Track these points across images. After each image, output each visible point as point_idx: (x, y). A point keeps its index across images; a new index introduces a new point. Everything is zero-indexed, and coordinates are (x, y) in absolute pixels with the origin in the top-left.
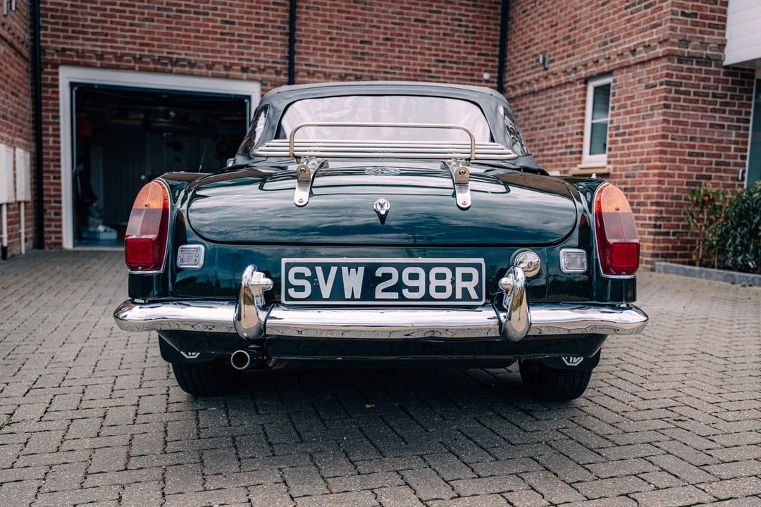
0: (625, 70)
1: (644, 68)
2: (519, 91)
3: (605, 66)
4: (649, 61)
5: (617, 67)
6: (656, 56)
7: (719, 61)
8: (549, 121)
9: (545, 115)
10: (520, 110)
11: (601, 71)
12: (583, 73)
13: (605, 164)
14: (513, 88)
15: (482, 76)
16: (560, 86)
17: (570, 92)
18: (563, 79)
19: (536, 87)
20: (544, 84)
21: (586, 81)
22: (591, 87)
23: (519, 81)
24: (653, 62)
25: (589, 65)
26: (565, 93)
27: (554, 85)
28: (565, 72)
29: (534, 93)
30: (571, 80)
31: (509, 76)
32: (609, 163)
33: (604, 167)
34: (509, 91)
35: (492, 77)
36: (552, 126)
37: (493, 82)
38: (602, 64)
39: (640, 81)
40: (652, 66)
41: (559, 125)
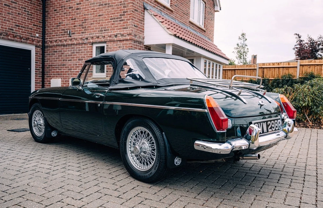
0: (112, 42)
1: (121, 42)
2: (55, 44)
3: (103, 40)
4: (123, 40)
5: (109, 40)
6: (127, 39)
7: (143, 43)
8: (74, 58)
9: (71, 55)
10: (56, 52)
11: (100, 41)
12: (91, 41)
13: (105, 77)
14: (51, 42)
15: (35, 35)
16: (79, 44)
17: (85, 47)
18: (81, 42)
19: (65, 43)
20: (70, 42)
21: (92, 44)
22: (95, 46)
23: (55, 39)
24: (125, 41)
25: (94, 38)
26: (82, 47)
27: (75, 43)
28: (81, 39)
29: (64, 45)
30: (85, 43)
31: (47, 36)
32: (107, 76)
33: (105, 78)
34: (49, 43)
35: (39, 36)
36: (76, 60)
37: (40, 38)
38: (101, 38)
39: (119, 47)
40: (125, 42)
41: (79, 60)
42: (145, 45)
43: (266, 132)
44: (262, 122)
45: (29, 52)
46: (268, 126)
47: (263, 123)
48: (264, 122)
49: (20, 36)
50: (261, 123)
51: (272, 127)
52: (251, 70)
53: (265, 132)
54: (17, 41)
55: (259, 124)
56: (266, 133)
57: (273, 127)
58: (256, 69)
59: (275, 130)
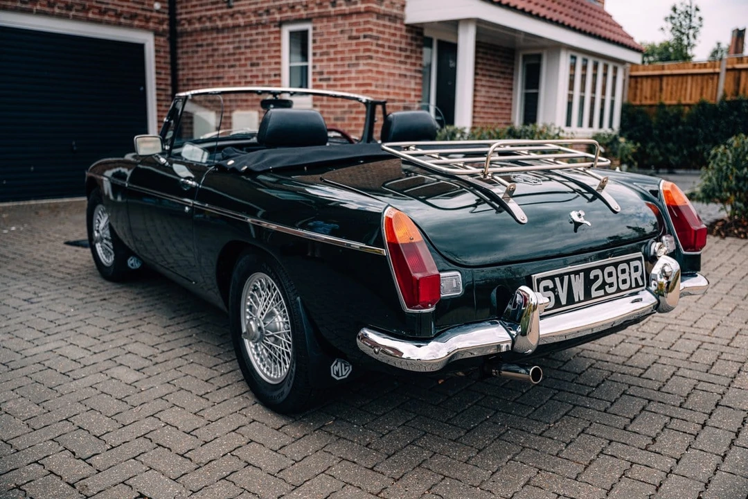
0: (325, 20)
1: (346, 19)
2: (197, 26)
3: (303, 13)
4: (351, 14)
5: (316, 15)
6: (358, 10)
7: (402, 19)
8: (239, 60)
9: (234, 54)
10: (201, 46)
11: (298, 17)
12: (278, 16)
13: (310, 106)
14: (190, 22)
15: (152, 5)
16: (249, 25)
17: (263, 34)
18: (253, 19)
19: (220, 24)
20: (230, 22)
21: (281, 24)
22: (286, 31)
23: (197, 15)
24: (354, 16)
25: (284, 9)
26: (257, 34)
27: (242, 24)
28: (255, 12)
29: (218, 30)
30: (263, 22)
31: (182, 8)
32: (315, 106)
33: (310, 110)
34: (183, 25)
35: (162, 7)
36: (245, 65)
37: (164, 13)
38: (299, 10)
39: (342, 32)
40: (354, 19)
41: (252, 65)
42: (407, 25)
43: (582, 298)
44: (569, 274)
45: (140, 48)
46: (588, 284)
47: (572, 276)
48: (577, 273)
49: (115, 11)
50: (566, 278)
51: (607, 284)
52: (706, 77)
53: (576, 300)
54: (108, 23)
55: (557, 280)
56: (580, 301)
57: (611, 285)
58: (718, 74)
59: (619, 290)
